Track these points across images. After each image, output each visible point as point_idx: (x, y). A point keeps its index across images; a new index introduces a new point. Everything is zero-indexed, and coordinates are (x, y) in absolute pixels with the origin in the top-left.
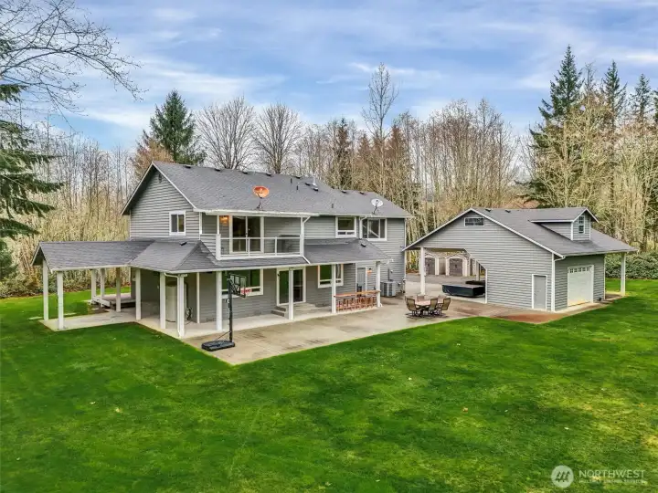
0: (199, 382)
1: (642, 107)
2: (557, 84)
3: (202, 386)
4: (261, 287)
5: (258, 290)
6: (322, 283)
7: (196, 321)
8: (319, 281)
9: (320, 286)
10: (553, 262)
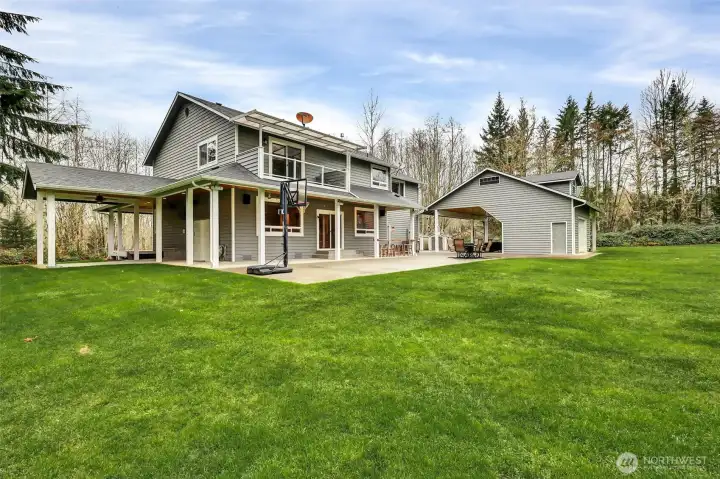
0: (261, 302)
1: (546, 140)
2: (492, 118)
3: (267, 306)
4: (302, 228)
5: (298, 231)
6: (358, 232)
7: (230, 260)
8: (356, 229)
9: (357, 235)
10: (573, 209)
